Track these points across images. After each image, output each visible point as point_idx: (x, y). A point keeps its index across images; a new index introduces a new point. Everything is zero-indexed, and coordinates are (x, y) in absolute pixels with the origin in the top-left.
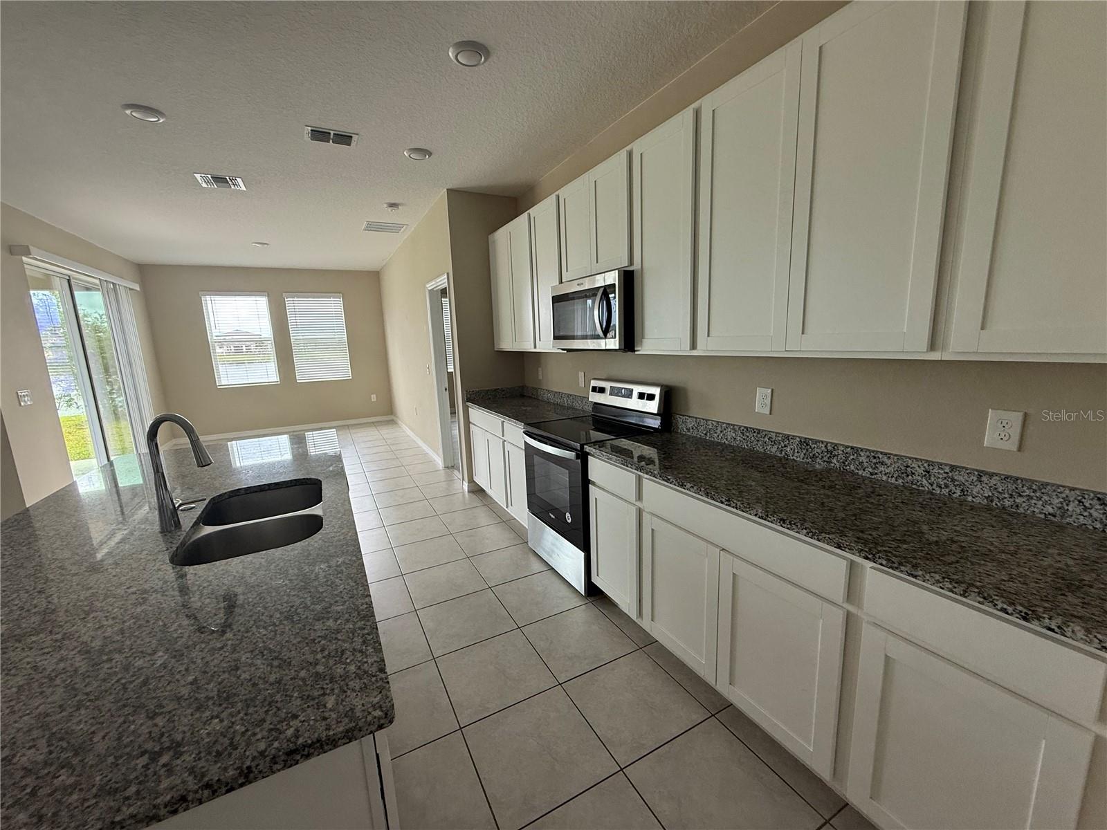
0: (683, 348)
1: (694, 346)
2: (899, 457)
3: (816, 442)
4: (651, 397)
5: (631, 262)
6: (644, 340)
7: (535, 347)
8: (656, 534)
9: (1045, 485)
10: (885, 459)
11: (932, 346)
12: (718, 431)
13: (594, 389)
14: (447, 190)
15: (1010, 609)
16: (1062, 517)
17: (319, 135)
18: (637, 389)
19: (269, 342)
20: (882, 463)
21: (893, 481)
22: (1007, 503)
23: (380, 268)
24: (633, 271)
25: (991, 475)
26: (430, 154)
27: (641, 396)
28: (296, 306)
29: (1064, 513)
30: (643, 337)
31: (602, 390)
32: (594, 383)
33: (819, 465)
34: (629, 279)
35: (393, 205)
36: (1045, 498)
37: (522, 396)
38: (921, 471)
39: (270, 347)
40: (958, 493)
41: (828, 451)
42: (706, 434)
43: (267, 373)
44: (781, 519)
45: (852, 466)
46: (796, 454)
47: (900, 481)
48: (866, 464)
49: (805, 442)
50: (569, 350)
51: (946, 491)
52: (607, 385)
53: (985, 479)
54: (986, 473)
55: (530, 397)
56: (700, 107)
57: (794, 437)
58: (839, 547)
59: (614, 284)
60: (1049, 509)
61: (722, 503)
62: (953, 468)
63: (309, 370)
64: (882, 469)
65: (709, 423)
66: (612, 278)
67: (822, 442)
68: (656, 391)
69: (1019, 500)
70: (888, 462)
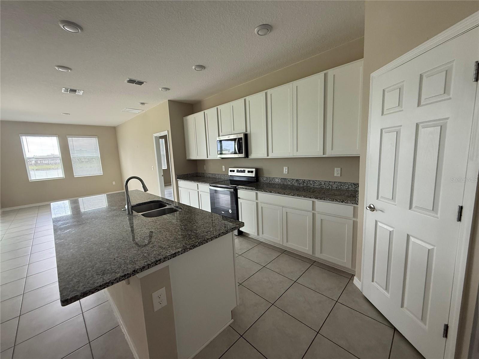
0: (265, 156)
1: (268, 155)
2: (319, 181)
3: (300, 180)
4: (252, 172)
5: (246, 131)
6: (252, 154)
7: (208, 157)
8: (263, 208)
9: (345, 183)
10: (316, 182)
11: (324, 154)
12: (273, 180)
13: (231, 171)
14: (168, 100)
15: (340, 201)
16: (349, 189)
17: (131, 81)
18: (247, 170)
19: (59, 159)
20: (315, 183)
21: (318, 187)
22: (340, 188)
23: (117, 125)
24: (247, 134)
25: (336, 182)
26: (169, 89)
27: (249, 172)
28: (74, 142)
29: (349, 188)
30: (251, 153)
31: (234, 171)
32: (230, 169)
33: (301, 185)
34: (246, 135)
35: (143, 104)
36: (346, 185)
37: (197, 176)
38: (323, 183)
39: (59, 161)
40: (331, 187)
41: (303, 182)
42: (270, 181)
43: (58, 173)
44: (297, 195)
45: (309, 185)
46: (295, 184)
47: (319, 186)
48: (312, 184)
49: (297, 180)
50: (222, 158)
51: (328, 187)
52: (235, 169)
53: (335, 183)
54: (335, 182)
55: (201, 176)
56: (267, 92)
57: (294, 179)
58: (310, 198)
59: (242, 138)
60: (346, 188)
61: (282, 194)
62: (329, 182)
63: (80, 171)
64: (315, 184)
65: (271, 178)
66: (242, 136)
67: (301, 180)
68: (254, 170)
69: (341, 187)
70: (317, 182)
